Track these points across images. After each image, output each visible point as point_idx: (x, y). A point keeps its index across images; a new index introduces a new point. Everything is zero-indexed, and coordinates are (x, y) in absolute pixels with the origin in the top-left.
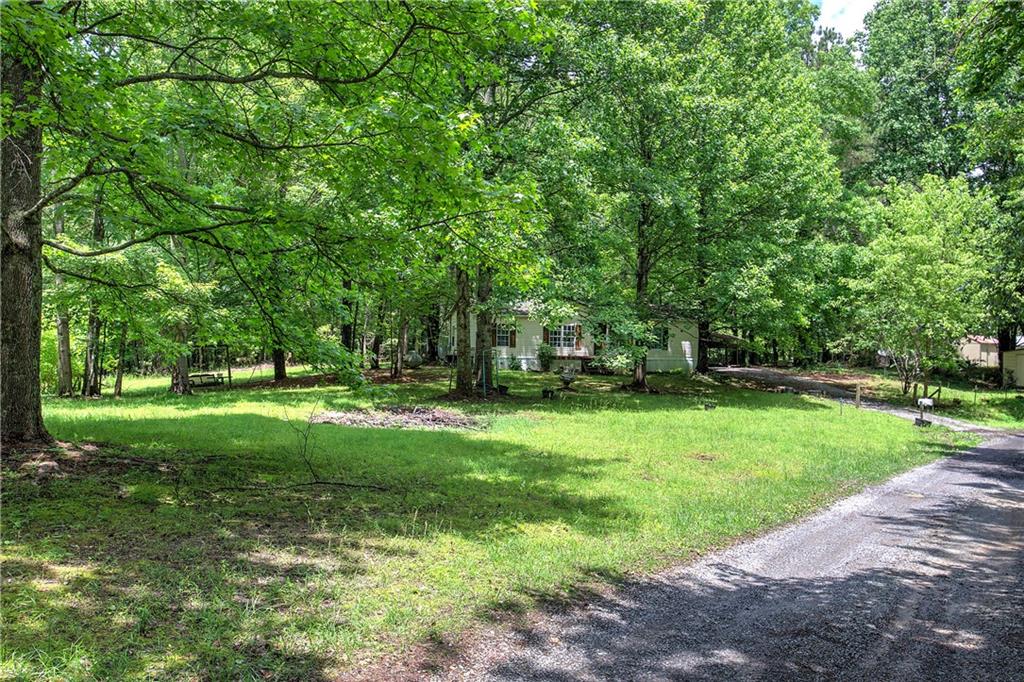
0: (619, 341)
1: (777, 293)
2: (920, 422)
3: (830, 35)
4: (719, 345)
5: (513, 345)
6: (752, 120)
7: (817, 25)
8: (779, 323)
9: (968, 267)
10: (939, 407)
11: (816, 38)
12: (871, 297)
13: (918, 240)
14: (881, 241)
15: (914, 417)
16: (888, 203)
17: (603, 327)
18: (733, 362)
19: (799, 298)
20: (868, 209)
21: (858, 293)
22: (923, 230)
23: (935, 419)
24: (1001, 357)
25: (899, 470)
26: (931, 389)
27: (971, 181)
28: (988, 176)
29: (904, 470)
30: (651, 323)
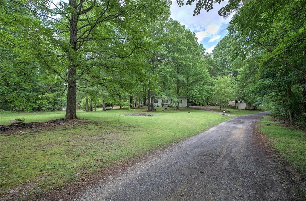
0: (174, 102)
1: (199, 94)
2: (223, 115)
3: (207, 53)
4: (190, 103)
5: (157, 103)
6: (195, 66)
7: (205, 52)
8: (200, 99)
9: (230, 90)
10: (226, 112)
11: (205, 54)
12: (215, 94)
13: (222, 85)
14: (216, 85)
15: (222, 114)
16: (217, 80)
17: (172, 100)
18: (193, 106)
19: (203, 95)
20: (214, 81)
21: (213, 94)
22: (223, 83)
23: (226, 114)
24: (236, 104)
25: (220, 123)
26: (225, 109)
27: (231, 76)
28: (233, 75)
29: (221, 123)
30: (179, 99)
